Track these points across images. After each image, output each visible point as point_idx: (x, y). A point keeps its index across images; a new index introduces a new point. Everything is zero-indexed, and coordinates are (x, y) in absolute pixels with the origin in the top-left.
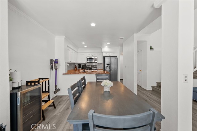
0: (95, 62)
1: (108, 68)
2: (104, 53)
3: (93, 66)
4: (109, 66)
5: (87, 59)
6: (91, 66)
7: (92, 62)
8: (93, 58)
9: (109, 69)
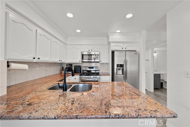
0: (96, 61)
1: (120, 72)
2: (112, 44)
3: (92, 68)
4: (123, 69)
5: (83, 55)
6: (90, 68)
7: (91, 61)
8: (92, 53)
9: (123, 74)
